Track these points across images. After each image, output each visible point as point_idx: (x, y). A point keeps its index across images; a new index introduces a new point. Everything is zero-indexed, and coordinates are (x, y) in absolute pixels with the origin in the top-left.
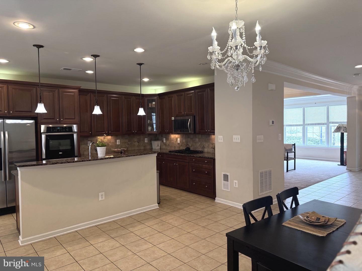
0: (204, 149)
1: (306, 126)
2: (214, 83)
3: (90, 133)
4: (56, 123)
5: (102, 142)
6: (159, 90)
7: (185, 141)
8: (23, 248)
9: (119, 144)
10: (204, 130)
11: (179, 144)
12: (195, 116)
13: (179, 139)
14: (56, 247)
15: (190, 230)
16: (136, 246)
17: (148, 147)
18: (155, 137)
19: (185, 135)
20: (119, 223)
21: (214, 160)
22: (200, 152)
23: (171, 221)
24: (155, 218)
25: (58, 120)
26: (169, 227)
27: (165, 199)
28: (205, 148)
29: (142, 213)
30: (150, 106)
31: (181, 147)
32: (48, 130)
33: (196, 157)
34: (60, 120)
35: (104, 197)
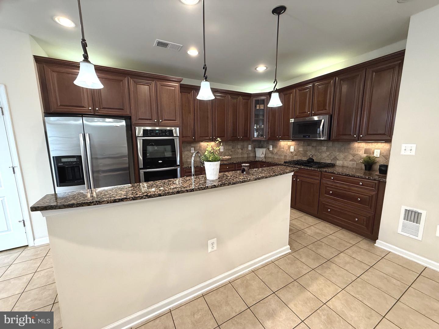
0: (336, 161)
3: (193, 138)
7: (302, 150)
9: (223, 151)
11: (292, 152)
12: (332, 116)
13: (292, 147)
17: (252, 155)
18: (259, 144)
19: (303, 142)
21: (382, 183)
22: (331, 165)
25: (156, 121)
28: (338, 160)
30: (258, 108)
31: (295, 157)
33: (337, 174)
34: (158, 121)
35: (215, 245)
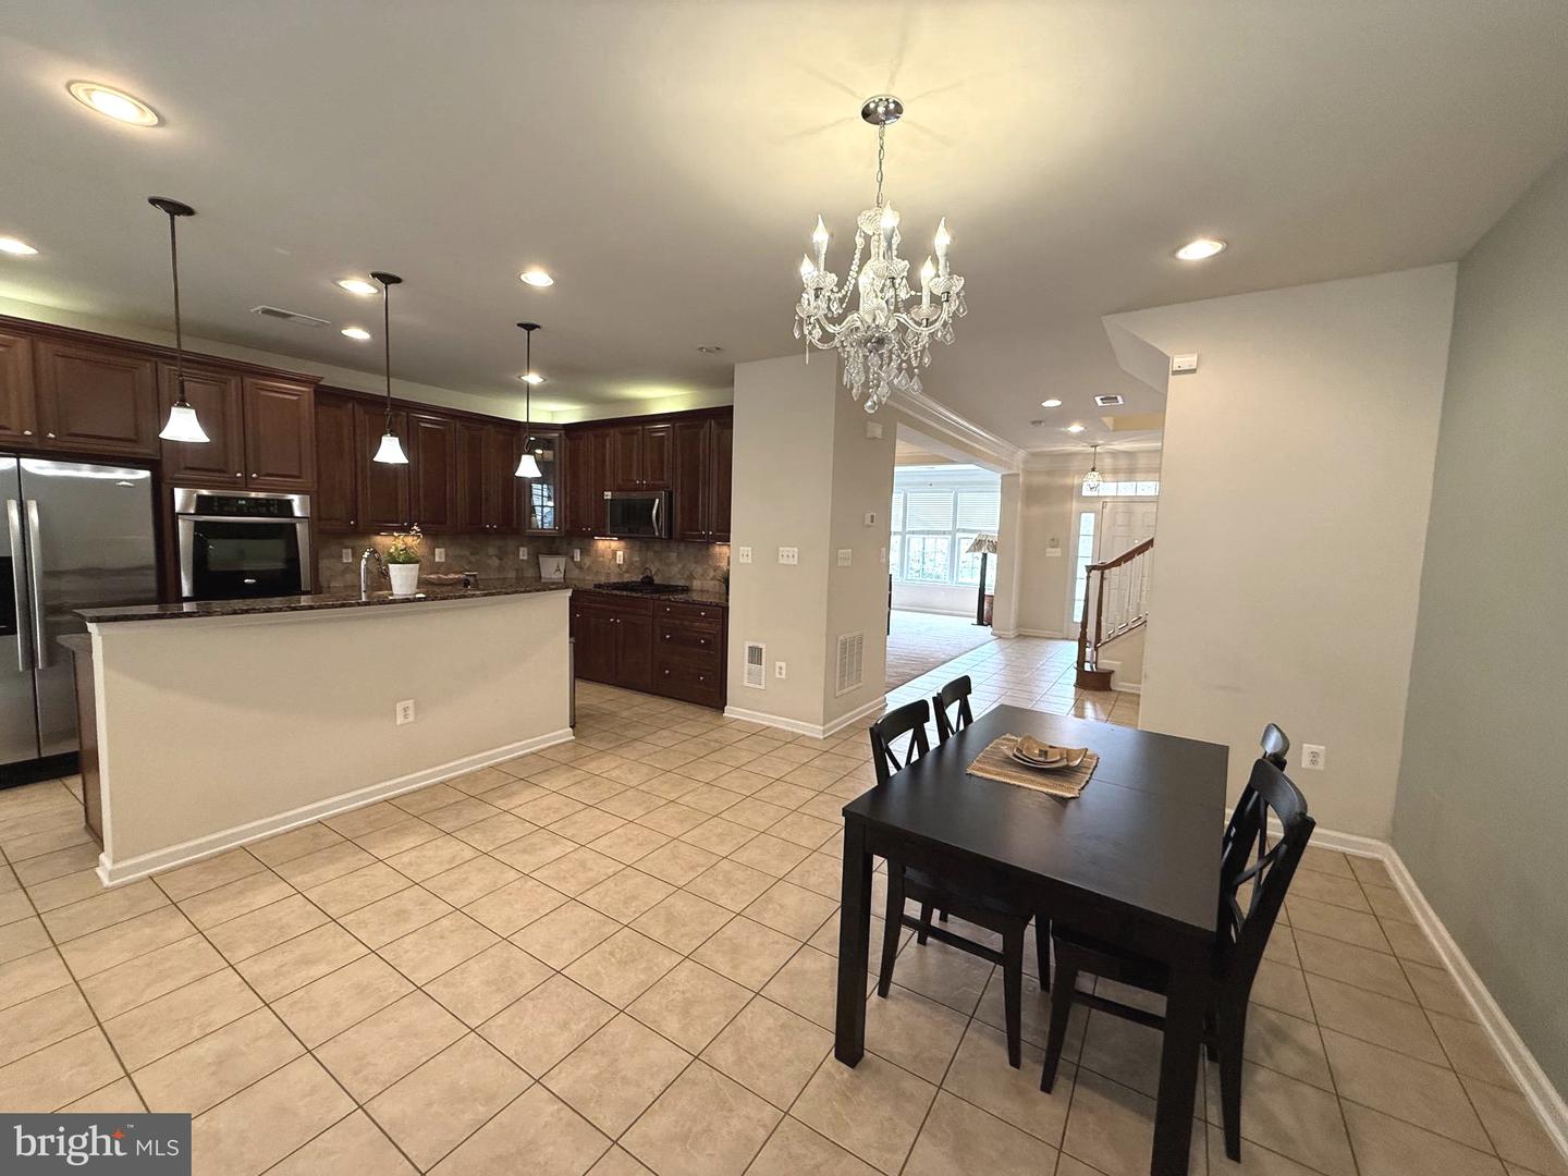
0: (692, 581)
1: (908, 536)
2: (732, 407)
3: (352, 522)
4: (234, 485)
5: (405, 549)
6: (566, 413)
7: (638, 559)
8: (116, 893)
9: (443, 560)
10: (698, 531)
11: (619, 565)
12: (671, 494)
13: (620, 553)
14: (250, 879)
15: (673, 796)
16: (525, 851)
17: (530, 573)
18: (548, 544)
19: (638, 543)
20: (462, 787)
21: (726, 609)
22: (680, 588)
23: (614, 774)
24: (569, 766)
25: (239, 475)
26: (615, 789)
27: (588, 715)
28: (694, 578)
29: (526, 755)
31: (627, 575)
32: (204, 505)
33: (674, 601)
34: (246, 475)
35: (411, 712)
